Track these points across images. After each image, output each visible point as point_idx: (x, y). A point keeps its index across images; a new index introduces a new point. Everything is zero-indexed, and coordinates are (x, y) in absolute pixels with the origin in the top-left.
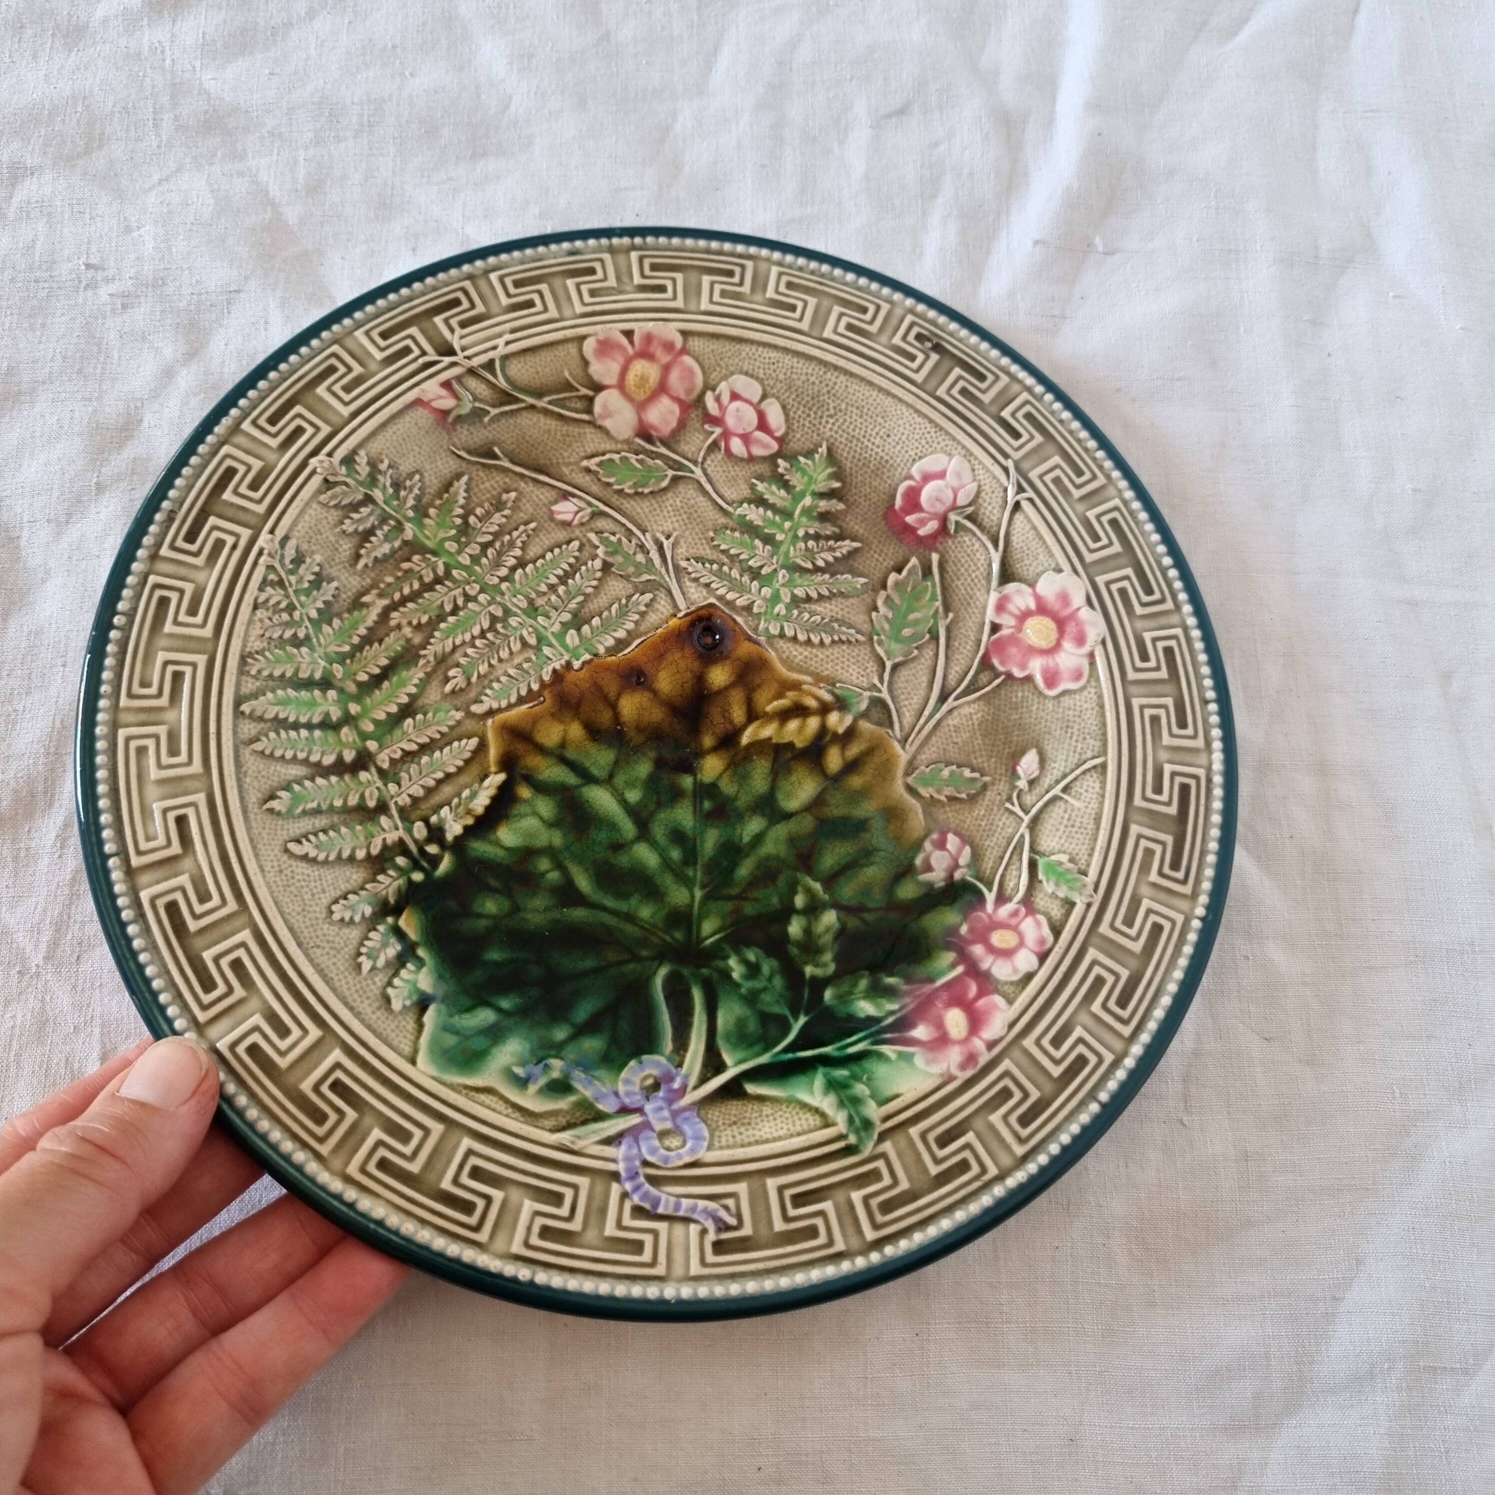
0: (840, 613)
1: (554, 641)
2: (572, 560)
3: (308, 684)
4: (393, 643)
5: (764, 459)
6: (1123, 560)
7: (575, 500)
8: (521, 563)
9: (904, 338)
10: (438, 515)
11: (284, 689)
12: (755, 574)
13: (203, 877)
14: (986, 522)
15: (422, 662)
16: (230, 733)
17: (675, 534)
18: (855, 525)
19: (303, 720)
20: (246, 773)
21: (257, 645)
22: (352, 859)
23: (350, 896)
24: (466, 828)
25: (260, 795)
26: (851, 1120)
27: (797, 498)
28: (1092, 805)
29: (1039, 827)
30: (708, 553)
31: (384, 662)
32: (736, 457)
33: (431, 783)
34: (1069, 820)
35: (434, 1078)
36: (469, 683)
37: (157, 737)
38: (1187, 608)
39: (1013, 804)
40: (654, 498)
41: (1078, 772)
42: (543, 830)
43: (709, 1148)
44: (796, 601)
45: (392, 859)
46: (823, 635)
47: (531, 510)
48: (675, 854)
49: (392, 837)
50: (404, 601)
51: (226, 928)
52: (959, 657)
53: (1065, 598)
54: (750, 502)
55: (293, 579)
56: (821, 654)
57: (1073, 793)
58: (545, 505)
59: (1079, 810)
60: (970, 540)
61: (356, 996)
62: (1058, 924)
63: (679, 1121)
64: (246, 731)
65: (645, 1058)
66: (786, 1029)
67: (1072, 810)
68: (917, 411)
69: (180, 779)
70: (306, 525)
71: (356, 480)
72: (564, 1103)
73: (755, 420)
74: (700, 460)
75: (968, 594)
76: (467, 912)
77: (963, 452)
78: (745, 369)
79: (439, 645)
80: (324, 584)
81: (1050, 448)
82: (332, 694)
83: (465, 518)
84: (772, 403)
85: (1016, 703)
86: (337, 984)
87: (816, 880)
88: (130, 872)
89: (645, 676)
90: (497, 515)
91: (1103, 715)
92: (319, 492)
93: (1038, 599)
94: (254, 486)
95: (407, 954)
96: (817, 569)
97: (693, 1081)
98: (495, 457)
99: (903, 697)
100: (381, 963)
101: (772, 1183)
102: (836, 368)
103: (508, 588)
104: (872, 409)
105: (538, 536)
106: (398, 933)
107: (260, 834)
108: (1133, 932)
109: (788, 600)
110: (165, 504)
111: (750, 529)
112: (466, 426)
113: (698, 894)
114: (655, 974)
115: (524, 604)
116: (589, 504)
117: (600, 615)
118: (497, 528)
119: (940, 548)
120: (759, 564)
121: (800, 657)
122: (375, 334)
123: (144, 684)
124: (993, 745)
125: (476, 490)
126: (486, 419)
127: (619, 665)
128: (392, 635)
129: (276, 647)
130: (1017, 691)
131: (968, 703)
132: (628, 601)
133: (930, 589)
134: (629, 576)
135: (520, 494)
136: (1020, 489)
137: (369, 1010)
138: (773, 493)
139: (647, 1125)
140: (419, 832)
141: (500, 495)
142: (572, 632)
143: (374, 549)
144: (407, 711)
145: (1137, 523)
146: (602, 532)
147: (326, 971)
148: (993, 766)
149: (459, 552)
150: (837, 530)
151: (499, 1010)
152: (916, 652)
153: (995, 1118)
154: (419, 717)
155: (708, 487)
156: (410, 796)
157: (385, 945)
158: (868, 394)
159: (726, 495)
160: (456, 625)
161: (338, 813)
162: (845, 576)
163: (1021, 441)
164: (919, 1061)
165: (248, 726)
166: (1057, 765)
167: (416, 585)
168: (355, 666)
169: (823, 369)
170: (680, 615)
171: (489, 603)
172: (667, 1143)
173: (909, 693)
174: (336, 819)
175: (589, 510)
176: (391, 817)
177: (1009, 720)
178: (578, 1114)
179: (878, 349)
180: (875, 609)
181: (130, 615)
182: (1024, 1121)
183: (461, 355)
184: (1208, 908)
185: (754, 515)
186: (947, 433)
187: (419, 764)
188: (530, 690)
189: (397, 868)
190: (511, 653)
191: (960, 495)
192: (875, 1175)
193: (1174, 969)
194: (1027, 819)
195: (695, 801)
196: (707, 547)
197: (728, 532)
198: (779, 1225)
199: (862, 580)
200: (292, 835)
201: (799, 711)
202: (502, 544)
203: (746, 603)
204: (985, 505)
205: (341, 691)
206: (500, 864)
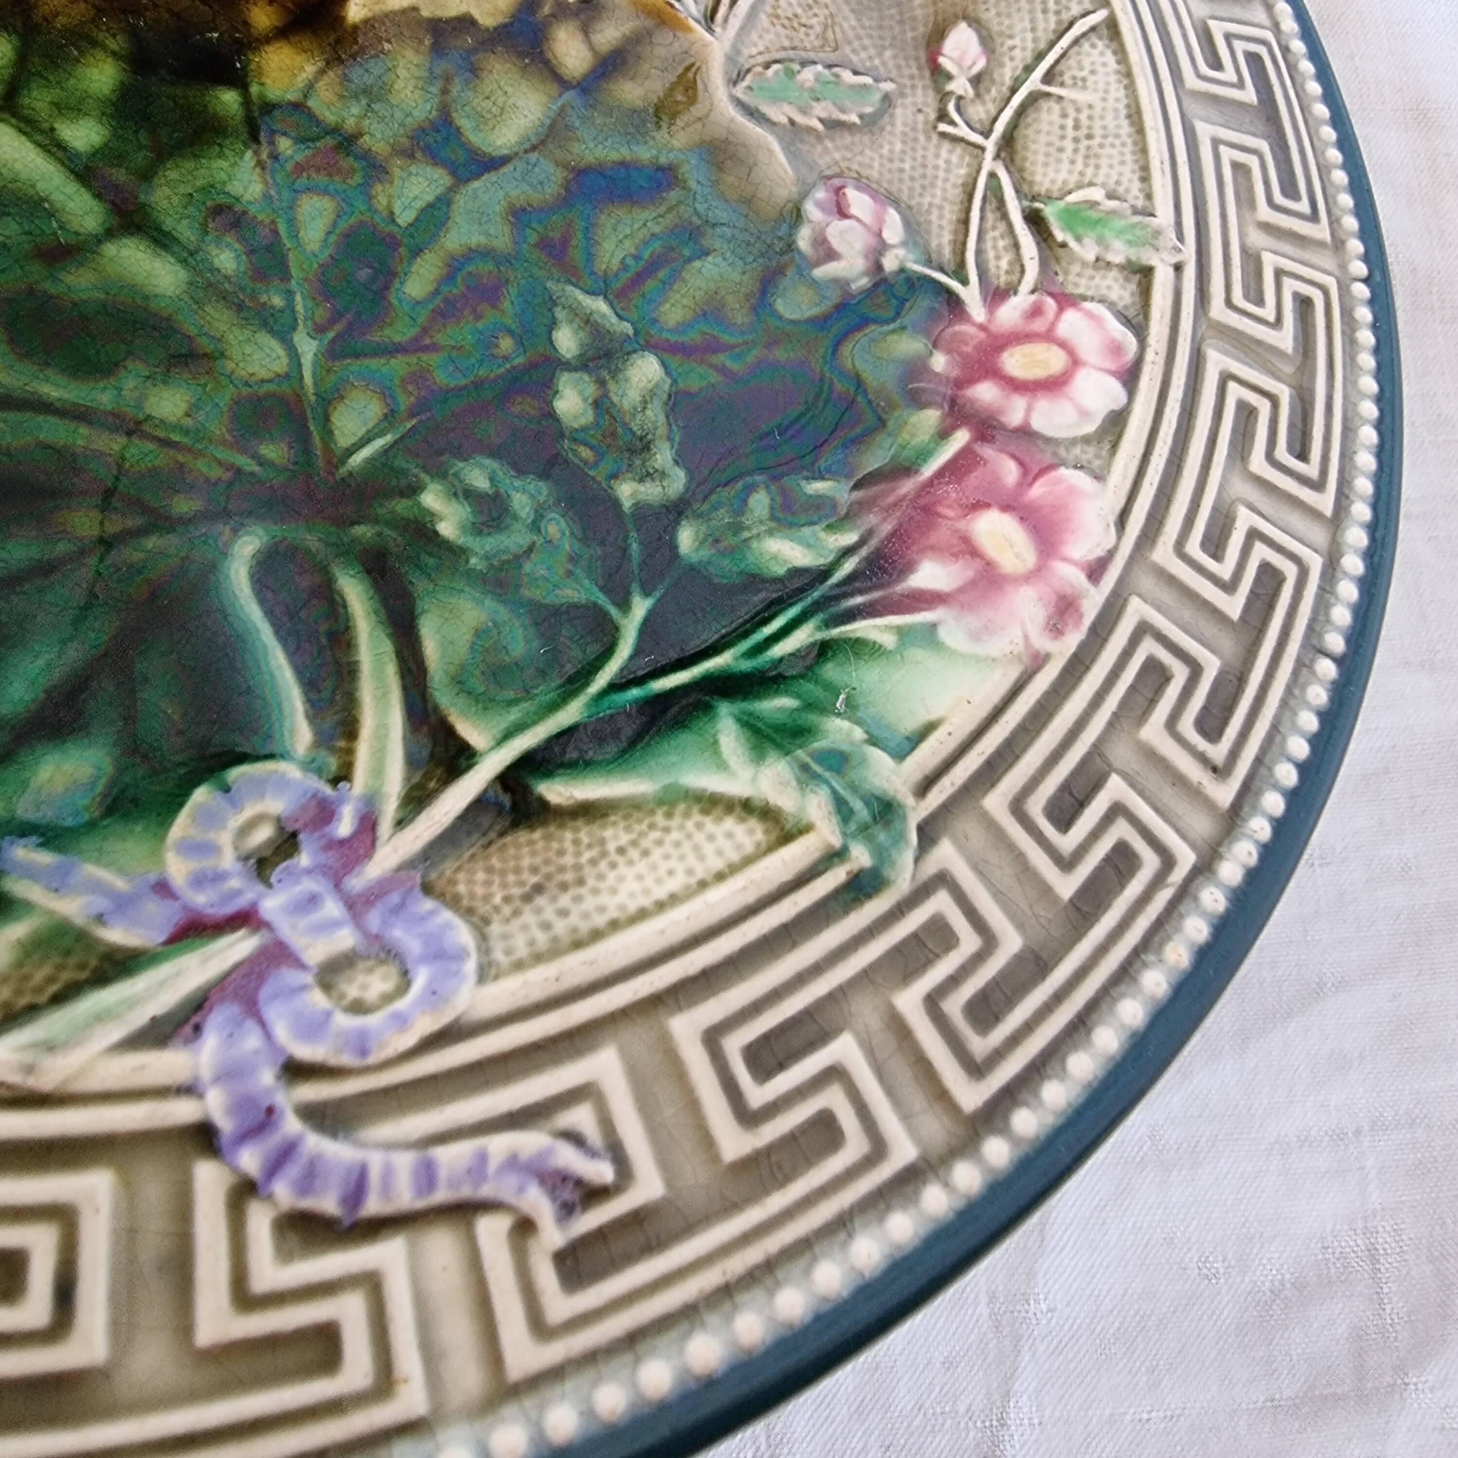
26: (842, 810)
28: (1114, 94)
29: (1022, 153)
34: (1076, 127)
39: (952, 123)
57: (1069, 81)
59: (1091, 106)
62: (1133, 311)
63: (375, 923)
65: (236, 775)
67: (1078, 110)
97: (390, 808)
101: (684, 1029)
108: (1268, 313)
113: (308, 347)
114: (223, 555)
124: (881, 27)
139: (276, 956)
148: (891, 64)
153: (1152, 732)
164: (953, 636)
166: (1016, 42)
172: (352, 992)
184: (1366, 261)
192: (938, 935)
194: (990, 145)
198: (733, 1143)
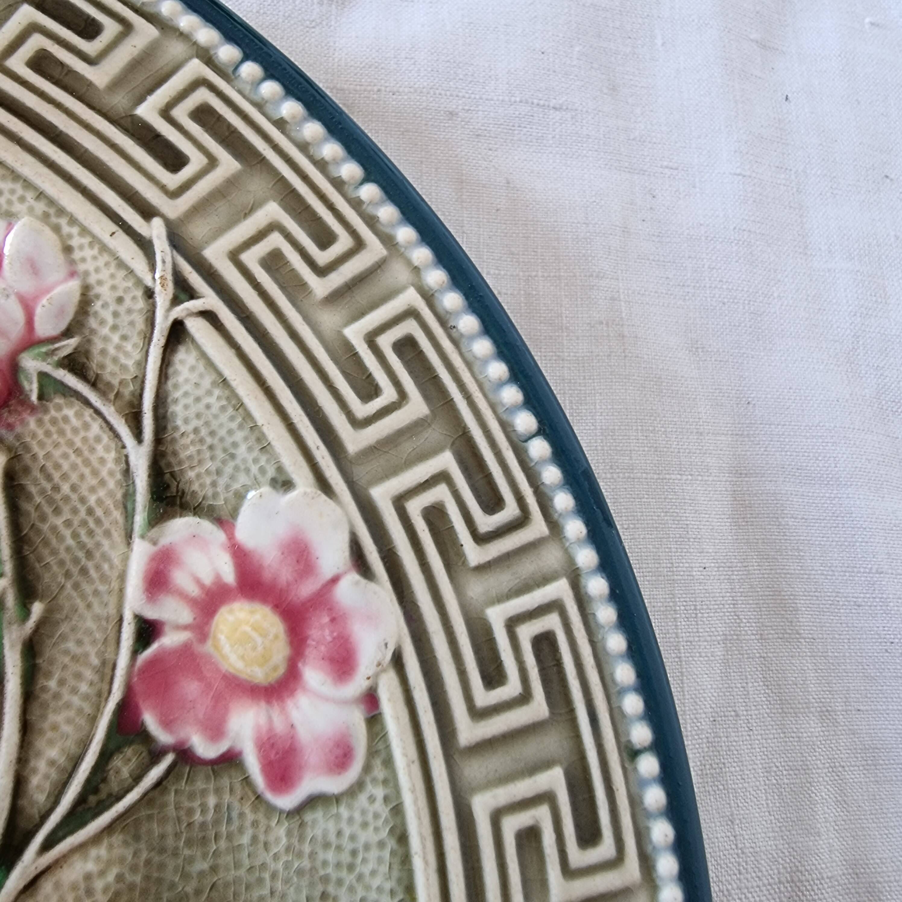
14: (110, 373)
38: (574, 527)
53: (301, 554)
60: (78, 415)
75: (82, 546)
77: (40, 207)
81: (257, 186)
85: (203, 826)
93: (241, 556)
130: (204, 793)
131: (82, 847)
136: (184, 290)
163: (186, 173)
177: (185, 876)
191: (39, 311)
204: (105, 331)
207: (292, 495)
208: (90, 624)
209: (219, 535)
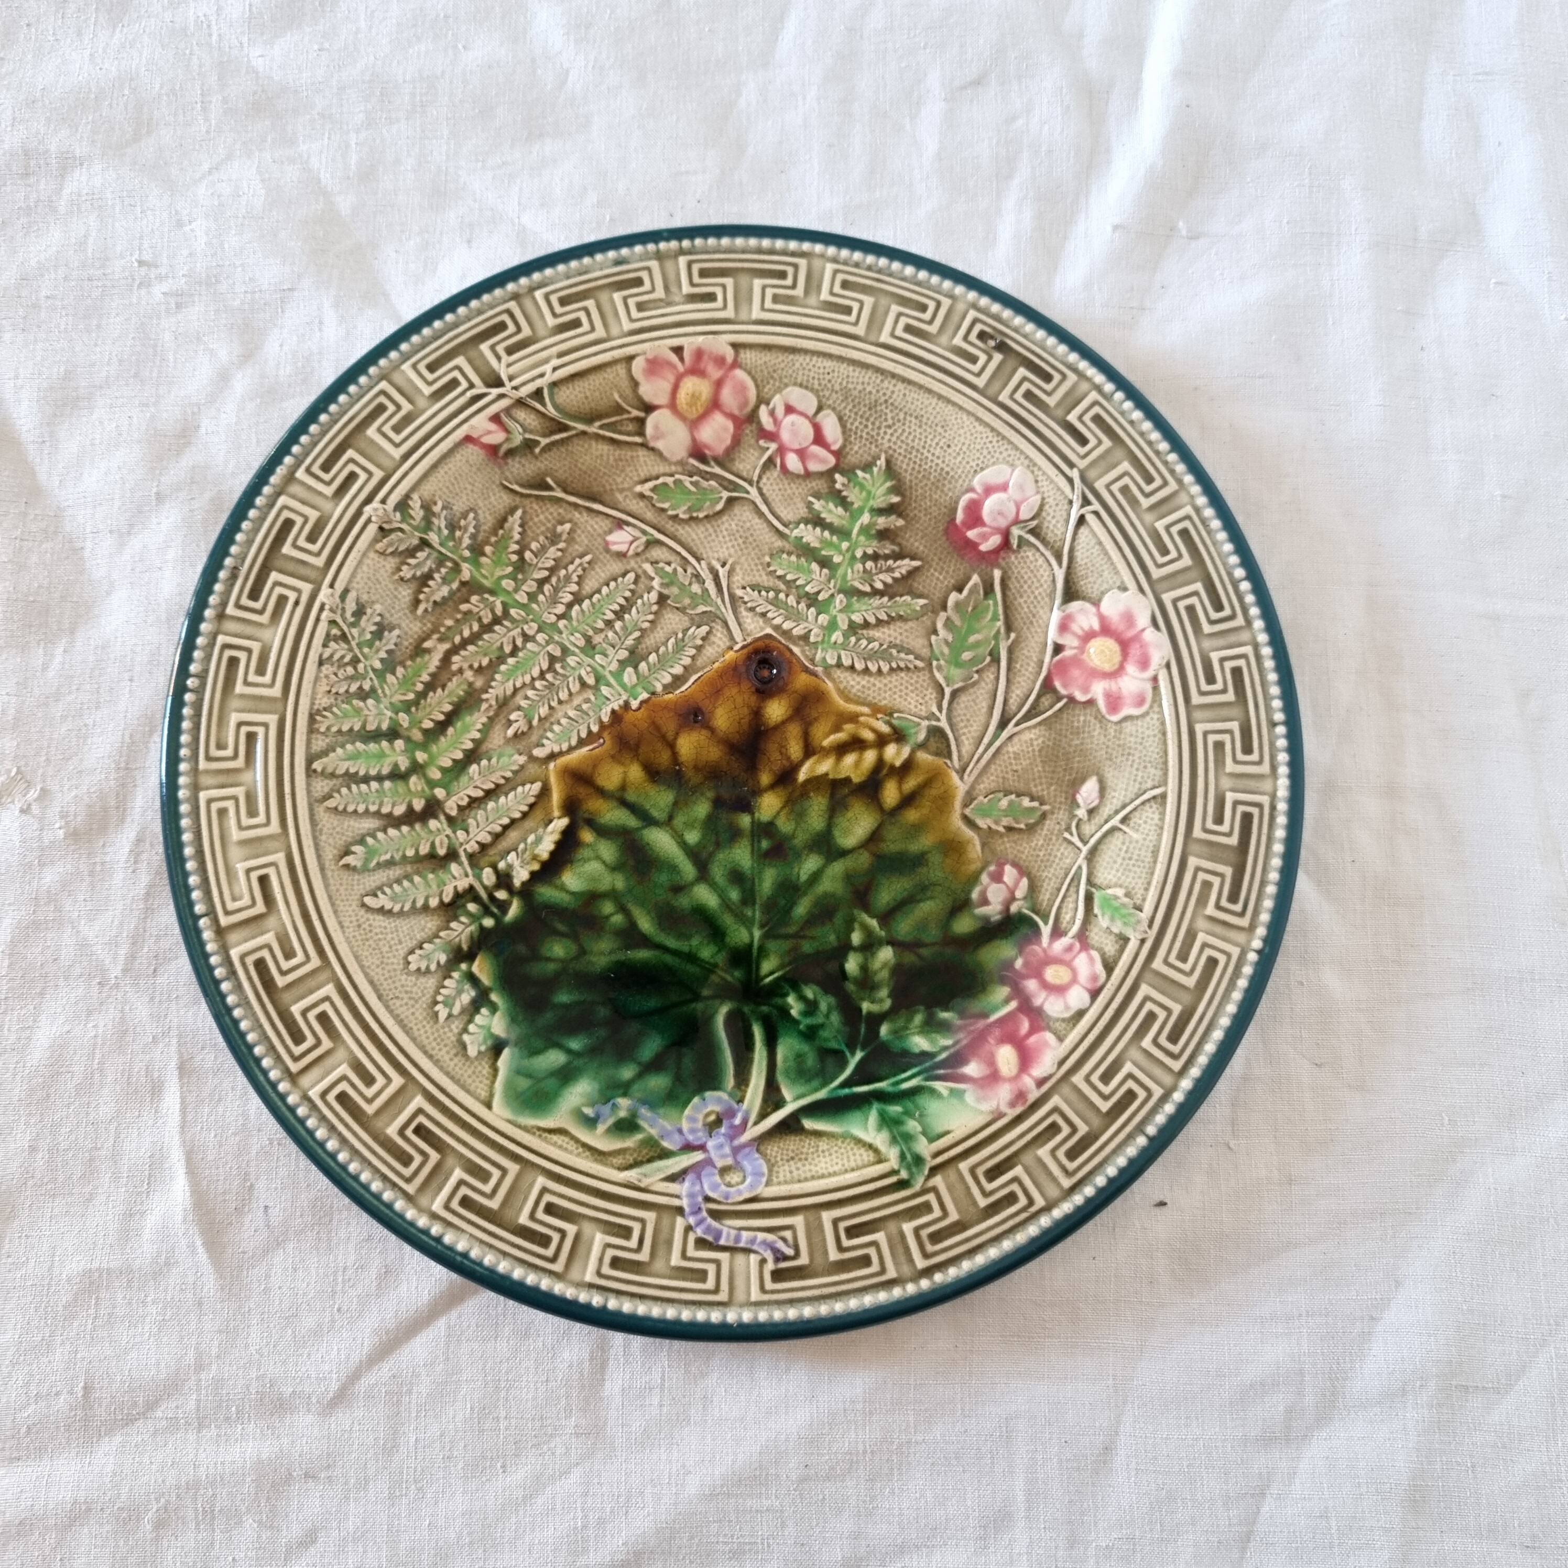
0: (899, 638)
1: (612, 681)
2: (628, 594)
3: (375, 736)
4: (455, 688)
5: (821, 474)
6: (1194, 574)
7: (629, 529)
8: (578, 599)
9: (965, 338)
10: (494, 553)
11: (353, 743)
12: (812, 600)
13: (287, 935)
14: (1050, 537)
15: (484, 706)
16: (305, 792)
17: (730, 562)
18: (915, 543)
19: (373, 772)
20: (321, 830)
21: (325, 701)
22: (426, 908)
23: (425, 946)
24: (533, 874)
25: (335, 852)
26: (902, 1156)
27: (854, 515)
28: (1150, 837)
29: (1097, 858)
30: (765, 580)
31: (448, 708)
32: (792, 474)
33: (498, 829)
34: (1126, 852)
35: (509, 1121)
36: (531, 727)
37: (236, 799)
38: (1259, 624)
39: (1071, 834)
40: (709, 522)
41: (1137, 802)
42: (606, 875)
43: (768, 1184)
44: (853, 628)
45: (464, 906)
46: (881, 663)
47: (586, 542)
48: (734, 895)
49: (462, 884)
50: (465, 643)
51: (312, 983)
52: (1020, 679)
53: (1129, 618)
54: (807, 522)
55: (355, 631)
56: (878, 683)
57: (1132, 824)
58: (599, 535)
59: (1137, 842)
60: (1033, 555)
61: (434, 1044)
62: (1111, 960)
63: (739, 1158)
64: (319, 788)
65: (708, 1094)
66: (843, 1064)
67: (1130, 842)
68: (978, 419)
69: (259, 839)
70: (365, 575)
71: (409, 524)
72: (630, 1142)
73: (810, 432)
74: (755, 479)
75: (1031, 612)
76: (536, 956)
77: (1027, 462)
78: (799, 381)
79: (500, 687)
80: (386, 633)
81: (1119, 453)
82: (399, 744)
83: (520, 553)
84: (828, 415)
85: (1078, 728)
86: (416, 1034)
87: (872, 917)
88: (220, 932)
89: (703, 714)
90: (552, 549)
91: (1165, 743)
92: (376, 540)
93: (1102, 619)
94: (312, 539)
95: (481, 1000)
96: (876, 592)
97: (753, 1117)
98: (548, 488)
99: (962, 724)
100: (456, 1010)
101: (827, 1216)
102: (894, 376)
103: (566, 627)
104: (932, 418)
105: (593, 569)
106: (472, 979)
107: (338, 890)
108: (1187, 967)
109: (845, 627)
110: (228, 561)
111: (807, 552)
112: (517, 459)
113: (757, 934)
114: (716, 1012)
115: (581, 643)
116: (644, 532)
117: (657, 651)
118: (552, 563)
119: (1003, 563)
120: (816, 590)
121: (858, 687)
122: (422, 367)
123: (221, 746)
124: (1053, 772)
125: (531, 523)
126: (537, 450)
127: (676, 703)
128: (454, 679)
129: (343, 702)
130: (1078, 715)
131: (1029, 728)
132: (684, 635)
133: (992, 608)
134: (685, 608)
135: (575, 524)
136: (1086, 502)
137: (447, 1058)
138: (830, 511)
139: (709, 1162)
140: (488, 878)
141: (555, 527)
142: (630, 670)
143: (433, 593)
144: (472, 756)
145: (1209, 532)
146: (657, 562)
147: (406, 1022)
148: (1052, 794)
149: (516, 590)
150: (896, 548)
151: (569, 1051)
152: (976, 676)
153: (1043, 1152)
154: (484, 762)
155: (764, 508)
156: (478, 842)
157: (460, 992)
158: (926, 402)
159: (782, 515)
160: (516, 667)
161: (411, 863)
162: (904, 598)
163: (1088, 447)
164: (969, 1098)
165: (321, 784)
166: (1116, 794)
167: (476, 627)
168: (420, 714)
169: (880, 378)
170: (737, 647)
171: (548, 643)
172: (728, 1179)
173: (968, 720)
174: (409, 868)
175: (644, 539)
176: (461, 864)
177: (1070, 746)
178: (644, 1152)
179: (938, 352)
180: (935, 632)
181: (202, 676)
182: (1072, 1154)
183: (509, 385)
184: (1265, 940)
185: (810, 535)
186: (1010, 442)
187: (485, 810)
188: (590, 732)
189: (469, 914)
190: (571, 694)
191: (1022, 508)
192: (926, 1208)
193: (1228, 1002)
194: (1085, 850)
195: (753, 840)
196: (763, 573)
197: (785, 556)
198: (834, 1255)
199: (922, 602)
200: (368, 889)
201: (856, 744)
202: (559, 579)
203: (802, 632)
204: (1049, 518)
205: (408, 740)
206: (567, 909)
207: (1127, 593)
208: (1033, 644)
209: (1093, 609)
